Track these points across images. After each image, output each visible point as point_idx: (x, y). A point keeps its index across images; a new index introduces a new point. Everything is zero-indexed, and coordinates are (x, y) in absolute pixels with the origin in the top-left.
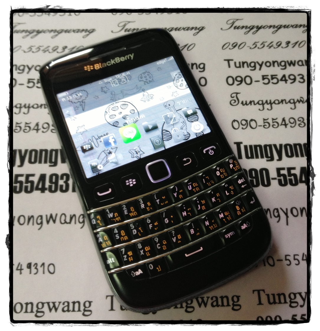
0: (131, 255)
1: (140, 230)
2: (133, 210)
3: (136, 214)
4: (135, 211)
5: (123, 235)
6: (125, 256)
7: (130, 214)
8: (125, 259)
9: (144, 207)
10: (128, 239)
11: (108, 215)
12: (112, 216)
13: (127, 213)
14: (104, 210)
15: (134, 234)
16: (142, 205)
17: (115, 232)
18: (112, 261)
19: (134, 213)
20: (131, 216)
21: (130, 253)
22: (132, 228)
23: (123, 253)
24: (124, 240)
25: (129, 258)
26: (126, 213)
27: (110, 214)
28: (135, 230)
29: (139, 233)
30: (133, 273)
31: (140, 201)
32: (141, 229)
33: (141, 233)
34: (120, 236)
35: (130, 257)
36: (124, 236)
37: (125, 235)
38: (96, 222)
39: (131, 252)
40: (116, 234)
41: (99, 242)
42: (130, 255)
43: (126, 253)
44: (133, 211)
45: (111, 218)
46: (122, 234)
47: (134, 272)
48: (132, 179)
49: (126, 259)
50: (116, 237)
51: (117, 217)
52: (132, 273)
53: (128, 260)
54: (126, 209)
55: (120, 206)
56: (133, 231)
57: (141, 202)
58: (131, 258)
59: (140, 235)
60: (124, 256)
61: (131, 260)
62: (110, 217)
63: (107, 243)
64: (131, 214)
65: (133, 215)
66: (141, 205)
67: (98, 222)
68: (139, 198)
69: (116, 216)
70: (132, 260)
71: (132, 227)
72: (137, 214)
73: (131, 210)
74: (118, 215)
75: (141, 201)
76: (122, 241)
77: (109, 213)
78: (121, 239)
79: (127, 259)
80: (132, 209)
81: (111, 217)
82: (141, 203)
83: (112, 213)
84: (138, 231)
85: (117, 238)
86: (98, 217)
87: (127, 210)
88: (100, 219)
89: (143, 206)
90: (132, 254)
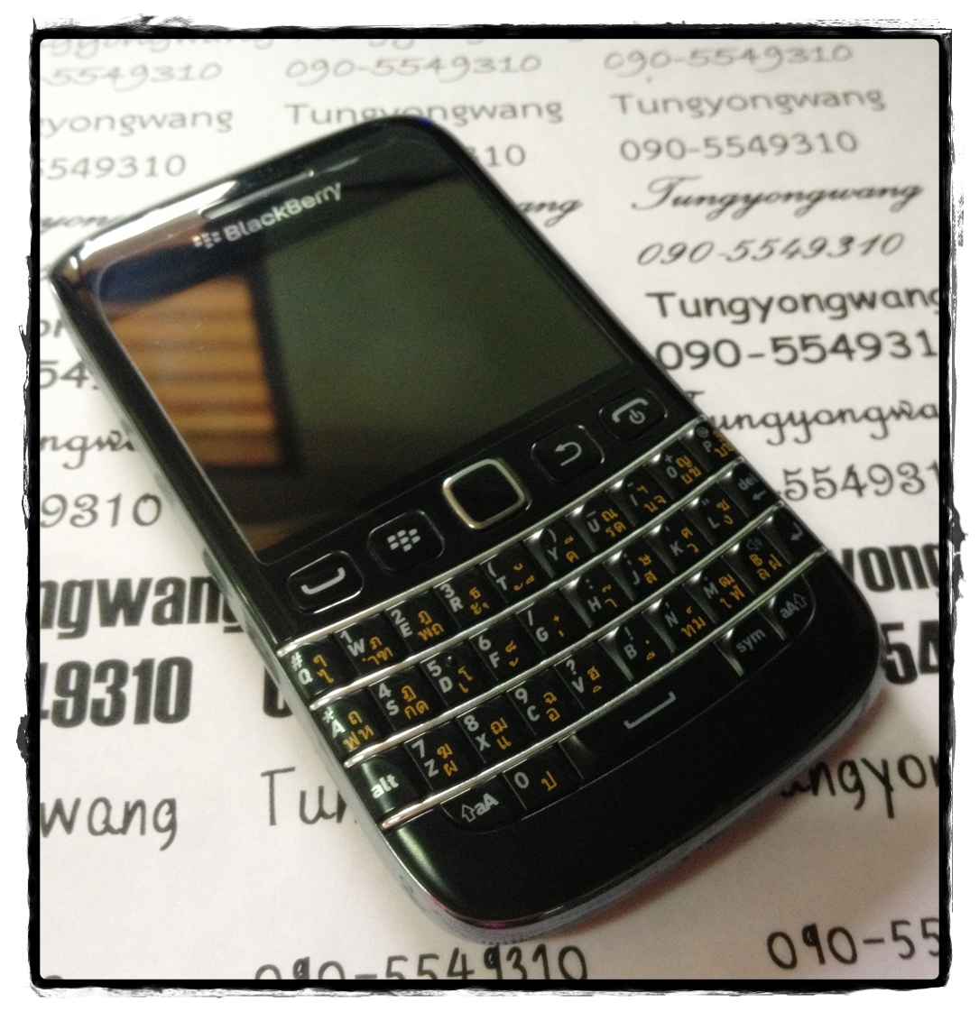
0: (449, 756)
1: (462, 674)
2: (426, 619)
3: (438, 629)
4: (434, 622)
5: (410, 700)
6: (431, 763)
7: (420, 633)
8: (432, 773)
9: (461, 607)
10: (428, 708)
11: (350, 647)
12: (362, 650)
13: (411, 633)
14: (333, 637)
15: (445, 690)
16: (455, 602)
17: (381, 696)
18: (389, 784)
19: (434, 629)
20: (425, 638)
21: (444, 751)
22: (435, 675)
23: (423, 755)
24: (415, 714)
25: (446, 766)
26: (408, 632)
27: (356, 644)
28: (447, 679)
29: (460, 685)
30: (467, 811)
31: (446, 588)
32: (465, 672)
33: (466, 684)
34: (401, 703)
35: (447, 761)
36: (413, 703)
37: (415, 697)
38: (313, 674)
39: (446, 745)
40: (386, 700)
41: (335, 735)
42: (445, 756)
43: (431, 753)
44: (427, 623)
45: (360, 655)
46: (406, 696)
47: (468, 807)
48: (408, 530)
49: (434, 770)
50: (388, 711)
51: (380, 648)
52: (463, 810)
53: (442, 771)
54: (404, 619)
55: (384, 616)
56: (441, 682)
57: (449, 593)
58: (450, 766)
59: (465, 690)
60: (426, 764)
61: (453, 772)
62: (355, 653)
63: (361, 732)
64: (424, 635)
65: (431, 635)
66: (452, 601)
67: (321, 675)
68: (442, 580)
69: (375, 647)
70: (456, 769)
71: (436, 671)
72: (442, 630)
73: (423, 620)
74: (380, 643)
75: (447, 591)
76: (409, 717)
77: (350, 640)
78: (407, 713)
79: (437, 772)
80: (423, 616)
81: (359, 652)
82: (448, 596)
83: (362, 641)
84: (457, 679)
85: (391, 714)
86: (318, 659)
87: (407, 624)
88: (325, 665)
89: (456, 604)
90: (451, 753)
